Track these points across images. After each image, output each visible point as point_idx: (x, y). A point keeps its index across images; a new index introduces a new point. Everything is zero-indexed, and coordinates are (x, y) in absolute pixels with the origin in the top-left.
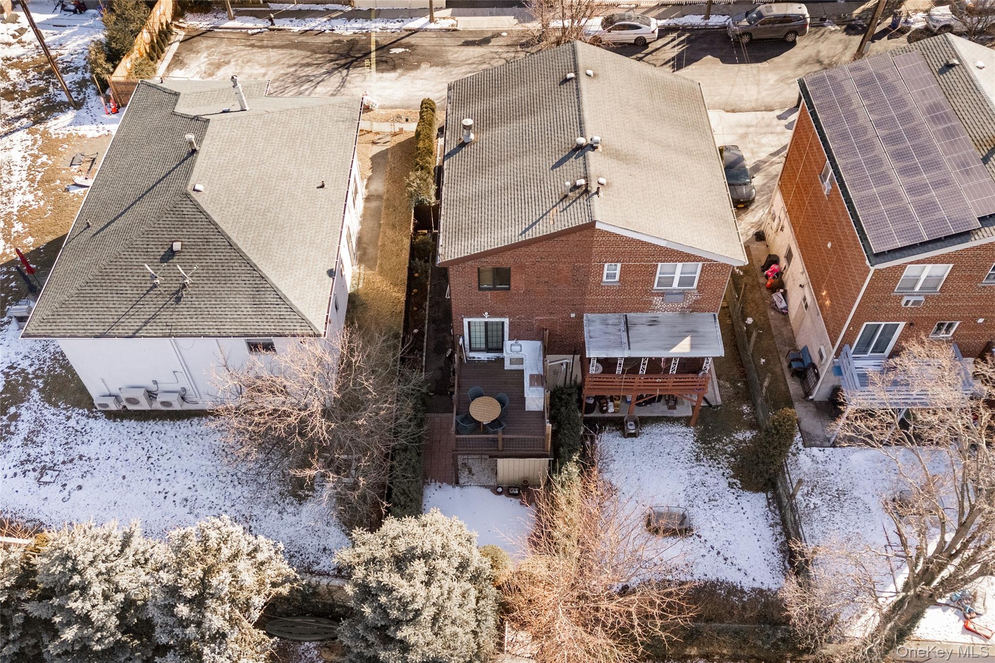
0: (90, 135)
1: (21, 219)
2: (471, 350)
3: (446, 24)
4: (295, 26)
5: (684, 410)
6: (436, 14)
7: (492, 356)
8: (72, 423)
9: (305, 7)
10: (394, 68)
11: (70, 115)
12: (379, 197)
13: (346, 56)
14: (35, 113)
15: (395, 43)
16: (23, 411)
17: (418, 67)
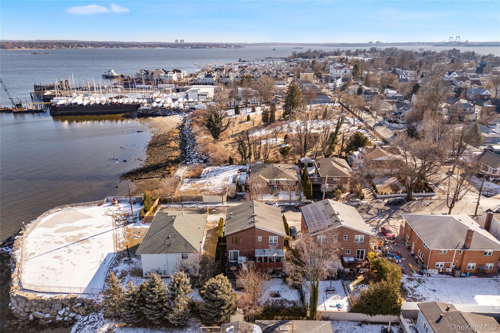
0: (138, 228)
1: (122, 244)
2: (231, 260)
3: (226, 205)
4: (188, 206)
5: (280, 276)
6: (224, 203)
7: (235, 261)
8: (138, 279)
9: (191, 202)
10: (213, 214)
11: (133, 224)
12: (209, 238)
13: (201, 211)
14: (124, 224)
15: (214, 209)
16: (126, 278)
17: (219, 213)
